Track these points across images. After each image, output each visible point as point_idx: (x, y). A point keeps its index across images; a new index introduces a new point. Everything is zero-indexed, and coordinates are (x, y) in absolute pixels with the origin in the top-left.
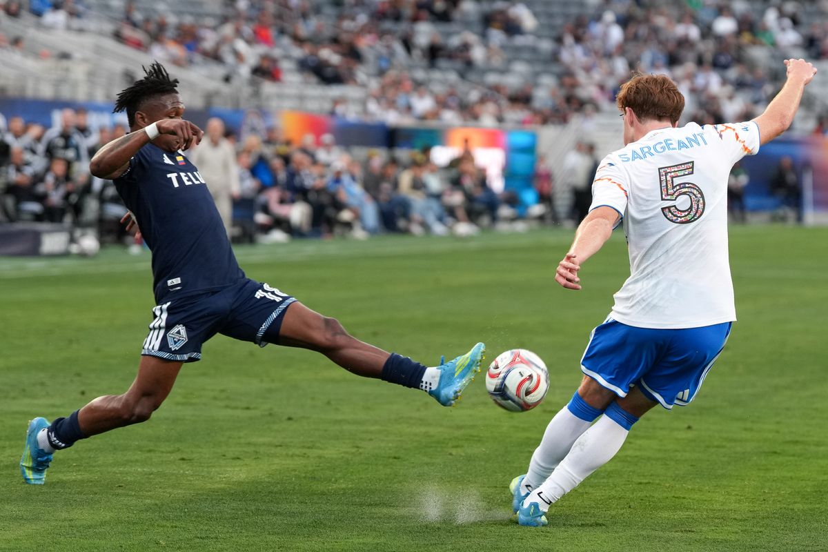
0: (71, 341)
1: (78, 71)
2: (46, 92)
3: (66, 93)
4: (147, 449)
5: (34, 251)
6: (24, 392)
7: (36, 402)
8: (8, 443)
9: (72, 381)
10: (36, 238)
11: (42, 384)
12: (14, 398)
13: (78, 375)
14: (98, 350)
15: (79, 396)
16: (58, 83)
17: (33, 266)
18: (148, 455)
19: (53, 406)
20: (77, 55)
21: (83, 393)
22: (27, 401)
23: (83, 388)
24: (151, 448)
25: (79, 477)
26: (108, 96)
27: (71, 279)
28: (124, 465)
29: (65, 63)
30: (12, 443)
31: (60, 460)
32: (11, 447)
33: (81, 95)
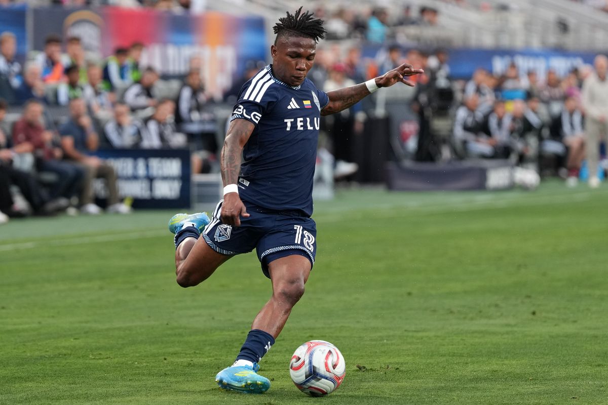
0: (519, 266)
1: (516, 21)
2: (488, 41)
3: (505, 42)
4: (597, 364)
5: (481, 185)
6: (481, 314)
7: (491, 322)
8: (469, 360)
9: (523, 302)
10: (482, 174)
11: (497, 306)
12: (472, 319)
13: (529, 297)
14: (544, 274)
15: (531, 316)
16: (499, 32)
17: (481, 199)
18: (598, 368)
19: (508, 325)
20: (514, 6)
21: (534, 313)
22: (484, 321)
23: (532, 309)
24: (600, 363)
25: (536, 390)
26: (543, 43)
27: (516, 211)
28: (576, 378)
29: (505, 14)
30: (474, 359)
31: (518, 374)
32: (473, 363)
33: (519, 42)
